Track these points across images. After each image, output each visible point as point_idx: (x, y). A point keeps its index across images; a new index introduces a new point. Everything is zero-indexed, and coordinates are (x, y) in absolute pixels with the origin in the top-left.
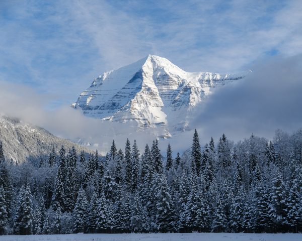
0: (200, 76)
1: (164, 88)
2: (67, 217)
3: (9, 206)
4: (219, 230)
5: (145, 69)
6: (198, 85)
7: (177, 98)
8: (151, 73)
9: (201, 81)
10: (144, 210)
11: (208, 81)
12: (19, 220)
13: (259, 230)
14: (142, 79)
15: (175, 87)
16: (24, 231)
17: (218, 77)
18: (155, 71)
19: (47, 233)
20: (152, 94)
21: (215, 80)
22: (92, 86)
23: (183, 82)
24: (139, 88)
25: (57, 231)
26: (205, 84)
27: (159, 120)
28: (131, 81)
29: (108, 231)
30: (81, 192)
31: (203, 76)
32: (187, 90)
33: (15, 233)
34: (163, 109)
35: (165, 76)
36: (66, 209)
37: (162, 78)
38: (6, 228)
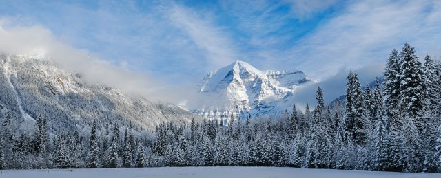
0: (267, 73)
1: (246, 80)
2: (161, 158)
3: (133, 153)
4: (232, 165)
5: (235, 69)
6: (266, 78)
7: (254, 86)
8: (239, 71)
9: (268, 76)
10: (198, 155)
11: (272, 75)
12: (137, 160)
13: (250, 165)
14: (233, 75)
15: (253, 80)
16: (140, 166)
17: (278, 73)
18: (241, 70)
19: (151, 166)
20: (239, 83)
21: (276, 75)
22: (204, 79)
23: (257, 77)
24: (231, 81)
25: (157, 165)
26: (270, 77)
27: (243, 99)
28: (226, 77)
29: (181, 166)
30: (169, 145)
31: (269, 73)
32: (260, 81)
33: (136, 167)
34: (247, 93)
35: (247, 73)
36: (162, 154)
37: (245, 74)
38: (131, 164)
